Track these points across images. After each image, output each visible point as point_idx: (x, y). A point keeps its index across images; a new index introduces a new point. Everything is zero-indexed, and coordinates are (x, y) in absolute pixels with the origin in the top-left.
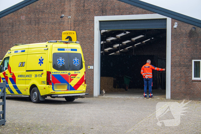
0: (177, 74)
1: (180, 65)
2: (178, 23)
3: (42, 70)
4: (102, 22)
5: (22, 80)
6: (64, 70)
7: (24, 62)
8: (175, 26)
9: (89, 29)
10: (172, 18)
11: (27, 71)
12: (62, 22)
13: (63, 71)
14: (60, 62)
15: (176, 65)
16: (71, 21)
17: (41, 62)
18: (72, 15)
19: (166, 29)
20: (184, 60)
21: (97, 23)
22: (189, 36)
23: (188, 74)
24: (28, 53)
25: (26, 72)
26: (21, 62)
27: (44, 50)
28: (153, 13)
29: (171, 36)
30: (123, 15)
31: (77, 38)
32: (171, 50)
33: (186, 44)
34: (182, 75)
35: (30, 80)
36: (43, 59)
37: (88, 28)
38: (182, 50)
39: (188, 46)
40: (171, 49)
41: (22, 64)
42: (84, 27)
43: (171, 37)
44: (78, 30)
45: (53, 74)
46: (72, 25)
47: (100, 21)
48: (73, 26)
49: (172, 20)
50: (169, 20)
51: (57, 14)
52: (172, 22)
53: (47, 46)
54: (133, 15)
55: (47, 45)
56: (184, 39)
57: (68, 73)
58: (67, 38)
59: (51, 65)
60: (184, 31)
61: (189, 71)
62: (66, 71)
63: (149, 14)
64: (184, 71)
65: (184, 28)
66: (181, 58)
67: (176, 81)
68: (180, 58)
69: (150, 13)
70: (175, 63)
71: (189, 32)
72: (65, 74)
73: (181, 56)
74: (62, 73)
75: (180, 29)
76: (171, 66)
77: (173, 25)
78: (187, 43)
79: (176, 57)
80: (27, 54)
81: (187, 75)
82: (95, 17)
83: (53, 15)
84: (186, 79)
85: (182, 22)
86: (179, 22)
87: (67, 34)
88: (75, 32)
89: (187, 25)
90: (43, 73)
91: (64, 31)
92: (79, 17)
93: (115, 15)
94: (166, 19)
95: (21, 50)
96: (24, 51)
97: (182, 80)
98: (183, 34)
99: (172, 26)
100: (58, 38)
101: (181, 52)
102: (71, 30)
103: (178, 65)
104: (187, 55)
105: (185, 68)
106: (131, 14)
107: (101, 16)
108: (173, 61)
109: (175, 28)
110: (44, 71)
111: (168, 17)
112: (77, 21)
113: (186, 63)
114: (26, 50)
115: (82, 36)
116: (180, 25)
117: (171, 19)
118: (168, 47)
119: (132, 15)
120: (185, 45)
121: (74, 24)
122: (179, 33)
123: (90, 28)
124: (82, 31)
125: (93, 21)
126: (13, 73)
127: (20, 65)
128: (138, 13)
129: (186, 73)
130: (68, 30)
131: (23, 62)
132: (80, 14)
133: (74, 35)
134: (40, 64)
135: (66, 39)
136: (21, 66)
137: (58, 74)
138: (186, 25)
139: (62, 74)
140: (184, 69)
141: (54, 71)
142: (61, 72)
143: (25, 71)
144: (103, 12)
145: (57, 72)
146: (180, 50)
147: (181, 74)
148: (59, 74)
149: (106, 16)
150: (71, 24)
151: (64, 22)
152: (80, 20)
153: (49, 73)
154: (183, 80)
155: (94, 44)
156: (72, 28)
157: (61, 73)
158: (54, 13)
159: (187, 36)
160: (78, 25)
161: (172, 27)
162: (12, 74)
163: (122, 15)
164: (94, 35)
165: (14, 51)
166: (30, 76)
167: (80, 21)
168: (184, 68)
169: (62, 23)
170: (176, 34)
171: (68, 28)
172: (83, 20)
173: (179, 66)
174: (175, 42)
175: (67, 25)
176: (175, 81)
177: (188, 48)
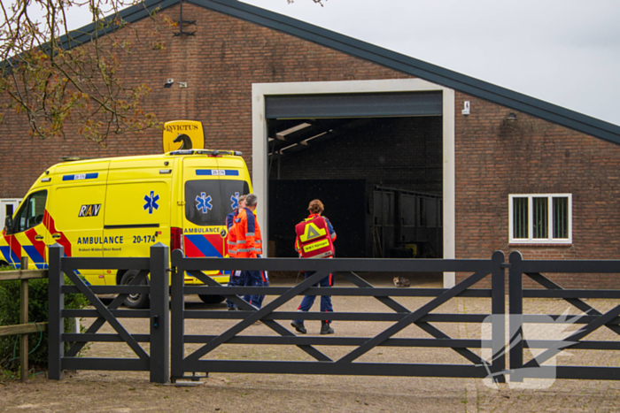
0: (471, 231)
1: (478, 208)
2: (471, 102)
3: (157, 225)
4: (272, 99)
5: (93, 250)
6: (211, 225)
7: (98, 205)
8: (466, 111)
9: (238, 116)
10: (456, 90)
11: (106, 227)
12: (161, 97)
13: (209, 227)
14: (202, 205)
15: (468, 208)
16: (187, 94)
17: (151, 203)
18: (190, 78)
19: (441, 117)
20: (489, 195)
21: (258, 100)
22: (499, 136)
23: (500, 229)
24: (108, 182)
25: (106, 230)
26: (88, 204)
27: (161, 173)
28: (407, 77)
29: (456, 134)
30: (330, 80)
31: (205, 139)
32: (456, 171)
33: (492, 154)
34: (483, 231)
35: (117, 250)
36: (157, 198)
37: (233, 114)
38: (484, 169)
39: (498, 159)
40: (456, 168)
41: (91, 210)
42: (225, 111)
43: (456, 137)
44: (209, 117)
45: (186, 234)
46: (191, 106)
47: (266, 97)
48: (193, 108)
49: (456, 95)
50: (449, 96)
51: (150, 76)
52: (456, 99)
53: (167, 164)
54: (356, 81)
55: (167, 160)
56: (488, 142)
57: (220, 230)
58: (178, 140)
59: (182, 211)
60: (487, 123)
61: (501, 222)
62: (217, 227)
63: (396, 78)
64: (487, 223)
65: (488, 114)
66: (482, 189)
67: (469, 248)
68: (478, 190)
69: (401, 78)
70: (464, 203)
71: (498, 125)
72: (213, 233)
73: (480, 184)
74: (207, 230)
75: (477, 117)
76: (456, 211)
77: (459, 107)
78: (497, 152)
79: (468, 186)
80: (105, 182)
81: (496, 231)
82: (253, 84)
83: (136, 78)
84: (493, 243)
85: (482, 101)
86: (475, 99)
87: (179, 128)
88: (199, 124)
89: (494, 106)
90: (160, 233)
91: (168, 120)
92: (211, 85)
93: (307, 80)
94: (441, 92)
95: (84, 174)
96: (95, 176)
97: (484, 245)
98: (485, 130)
99: (456, 109)
100: (151, 139)
101: (480, 174)
102: (187, 118)
103: (474, 207)
104: (495, 182)
105: (491, 214)
106: (351, 79)
107: (269, 82)
108: (460, 197)
109: (466, 115)
110: (161, 227)
111: (446, 86)
112: (204, 96)
113: (494, 203)
114: (99, 173)
115: (220, 134)
116: (476, 107)
117: (453, 91)
118: (447, 162)
119: (353, 81)
120: (489, 158)
121: (197, 102)
122: (476, 129)
123: (241, 113)
124: (219, 120)
125: (250, 94)
126: (61, 233)
127: (82, 211)
128: (367, 77)
129: (493, 226)
130: (180, 118)
131: (93, 206)
132: (211, 76)
133: (196, 131)
134: (148, 209)
135: (175, 142)
136: (88, 215)
137: (198, 233)
138: (491, 107)
139: (207, 233)
140: (488, 216)
141: (188, 227)
142: (205, 228)
143: (102, 229)
144: (275, 74)
145: (196, 230)
146: (476, 169)
147: (480, 230)
148: (202, 233)
149: (283, 81)
150: (187, 103)
151: (167, 97)
152: (213, 92)
153: (176, 232)
154: (486, 245)
155: (253, 156)
156: (192, 114)
157: (205, 230)
158: (141, 73)
159: (494, 135)
160: (209, 107)
161: (456, 113)
162: (59, 234)
163: (325, 79)
164: (251, 132)
165: (62, 176)
166: (118, 240)
167: (212, 96)
168: (487, 214)
169: (164, 100)
170: (466, 129)
171: (180, 113)
172: (221, 92)
173: (475, 211)
174: (465, 149)
175: (175, 105)
176: (466, 247)
177: (497, 166)
